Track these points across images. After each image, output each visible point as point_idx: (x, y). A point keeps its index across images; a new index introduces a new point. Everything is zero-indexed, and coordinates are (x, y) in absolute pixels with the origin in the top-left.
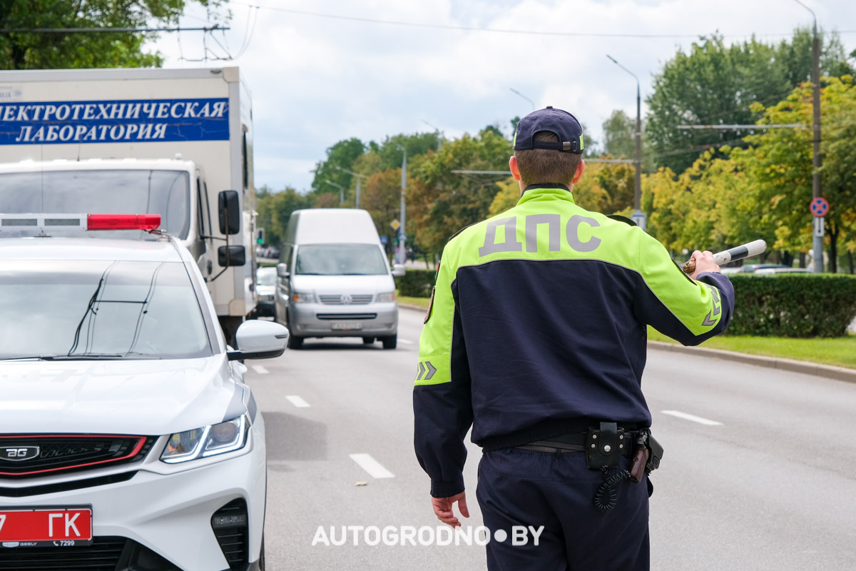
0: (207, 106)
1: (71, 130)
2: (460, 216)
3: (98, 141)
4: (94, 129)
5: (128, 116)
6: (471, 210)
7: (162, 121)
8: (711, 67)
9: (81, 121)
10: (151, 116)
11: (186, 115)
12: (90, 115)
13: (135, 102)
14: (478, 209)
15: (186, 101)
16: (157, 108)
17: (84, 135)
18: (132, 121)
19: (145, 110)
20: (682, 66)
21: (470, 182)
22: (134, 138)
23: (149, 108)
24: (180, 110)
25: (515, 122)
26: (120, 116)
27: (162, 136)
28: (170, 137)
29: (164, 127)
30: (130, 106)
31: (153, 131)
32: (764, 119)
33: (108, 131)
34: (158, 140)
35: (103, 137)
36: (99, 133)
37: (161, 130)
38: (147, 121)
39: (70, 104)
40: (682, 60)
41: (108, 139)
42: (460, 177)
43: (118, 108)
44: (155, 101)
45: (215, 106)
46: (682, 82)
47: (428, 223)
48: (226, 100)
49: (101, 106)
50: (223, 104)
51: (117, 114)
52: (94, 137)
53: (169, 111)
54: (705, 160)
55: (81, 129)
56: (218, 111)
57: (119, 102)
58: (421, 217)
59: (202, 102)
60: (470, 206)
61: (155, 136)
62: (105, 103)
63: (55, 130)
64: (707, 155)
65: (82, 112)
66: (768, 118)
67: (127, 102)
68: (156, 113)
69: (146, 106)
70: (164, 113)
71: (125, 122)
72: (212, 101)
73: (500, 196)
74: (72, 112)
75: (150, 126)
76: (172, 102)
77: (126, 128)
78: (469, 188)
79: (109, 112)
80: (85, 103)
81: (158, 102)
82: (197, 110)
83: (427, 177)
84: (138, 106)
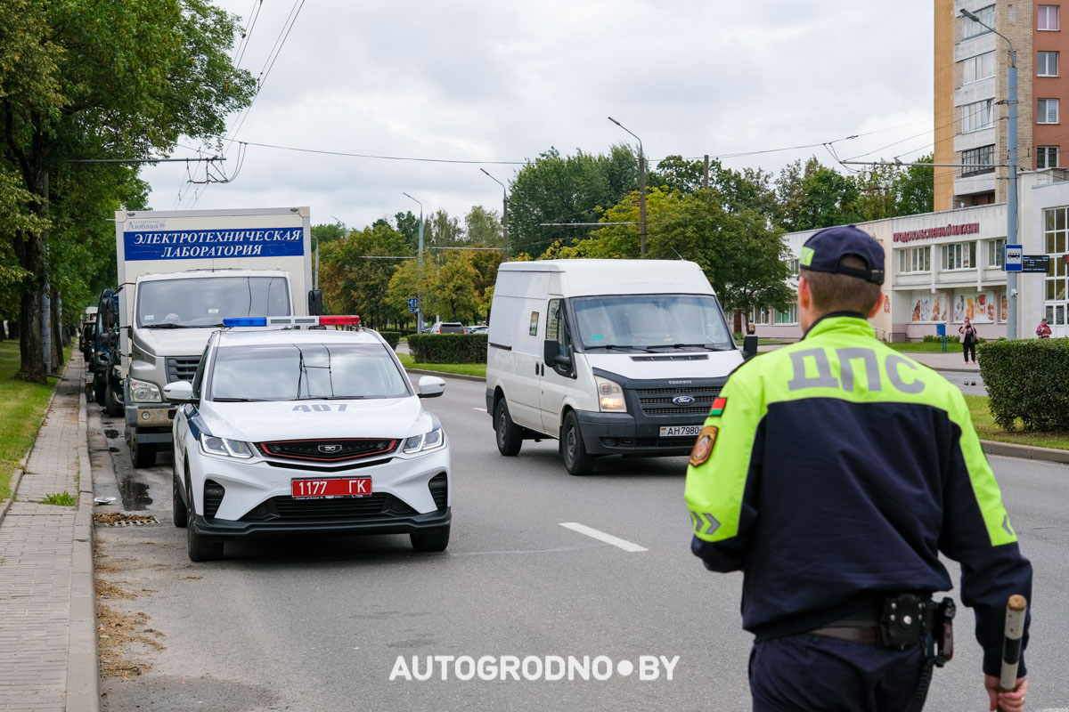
0: (289, 233)
1: (198, 249)
2: (364, 290)
3: (216, 257)
4: (213, 249)
5: (236, 240)
6: (372, 285)
7: (258, 243)
8: (555, 176)
9: (205, 244)
10: (251, 239)
11: (275, 239)
12: (210, 239)
13: (240, 230)
14: (378, 285)
15: (274, 229)
16: (255, 235)
17: (207, 253)
18: (239, 243)
19: (247, 236)
20: (532, 174)
21: (371, 264)
22: (240, 255)
23: (250, 234)
24: (271, 236)
25: (399, 216)
26: (231, 240)
27: (259, 253)
28: (264, 254)
29: (260, 247)
30: (238, 233)
31: (253, 250)
32: (604, 218)
33: (223, 250)
34: (256, 255)
35: (219, 254)
36: (216, 251)
37: (258, 249)
38: (249, 243)
39: (197, 232)
40: (530, 170)
41: (223, 256)
42: (364, 261)
43: (229, 235)
44: (254, 230)
45: (294, 233)
46: (532, 188)
47: (338, 296)
48: (301, 229)
49: (218, 234)
50: (299, 232)
51: (228, 239)
52: (213, 254)
53: (263, 236)
54: (555, 247)
55: (205, 249)
56: (296, 236)
57: (230, 231)
58: (334, 292)
59: (285, 230)
60: (371, 283)
61: (254, 253)
62: (220, 231)
63: (187, 250)
64: (557, 243)
65: (205, 237)
66: (607, 217)
67: (235, 231)
68: (255, 238)
69: (248, 233)
70: (260, 238)
71: (234, 244)
72: (292, 230)
73: (396, 275)
74: (199, 237)
75: (251, 247)
76: (265, 230)
77: (235, 248)
78: (371, 270)
79: (223, 237)
80: (208, 231)
81: (256, 230)
82: (282, 236)
83: (338, 261)
84: (243, 233)
